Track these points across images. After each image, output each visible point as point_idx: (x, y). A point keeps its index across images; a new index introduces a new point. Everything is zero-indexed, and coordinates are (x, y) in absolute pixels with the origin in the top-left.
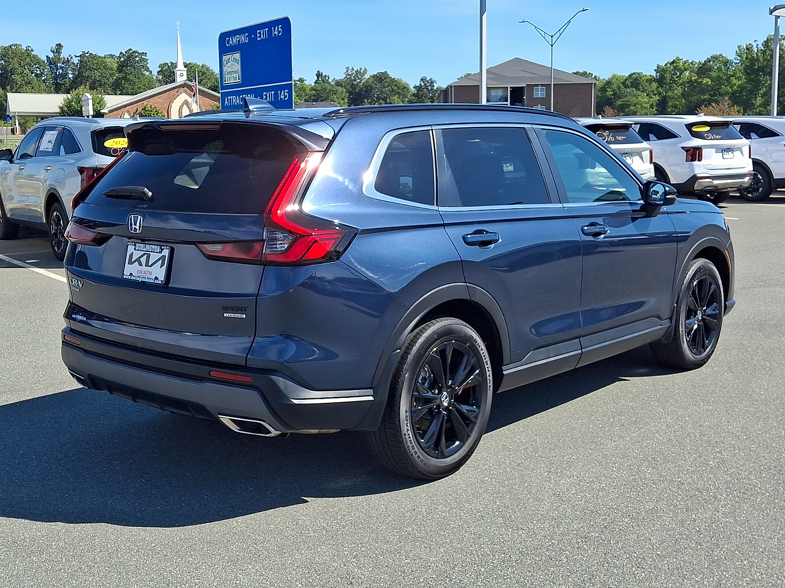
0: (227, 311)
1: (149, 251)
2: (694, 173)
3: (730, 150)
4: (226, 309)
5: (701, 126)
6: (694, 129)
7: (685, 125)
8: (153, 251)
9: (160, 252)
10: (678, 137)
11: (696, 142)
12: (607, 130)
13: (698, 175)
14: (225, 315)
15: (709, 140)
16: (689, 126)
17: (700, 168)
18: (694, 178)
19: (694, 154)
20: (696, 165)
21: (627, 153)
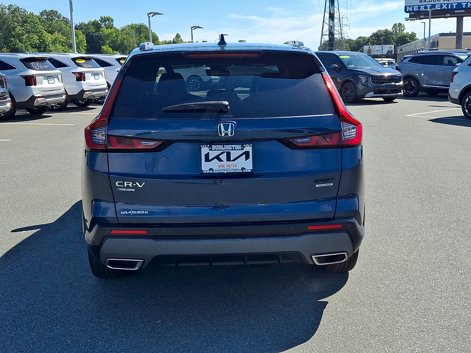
0: (318, 183)
1: (229, 150)
2: (82, 88)
3: (97, 74)
4: (317, 181)
5: (80, 59)
6: (77, 61)
7: (71, 59)
8: (233, 149)
9: (243, 149)
10: (68, 66)
11: (80, 70)
12: (37, 61)
13: (85, 89)
14: (317, 186)
15: (87, 68)
16: (74, 60)
17: (85, 85)
18: (83, 92)
19: (81, 77)
20: (83, 83)
21: (51, 76)
